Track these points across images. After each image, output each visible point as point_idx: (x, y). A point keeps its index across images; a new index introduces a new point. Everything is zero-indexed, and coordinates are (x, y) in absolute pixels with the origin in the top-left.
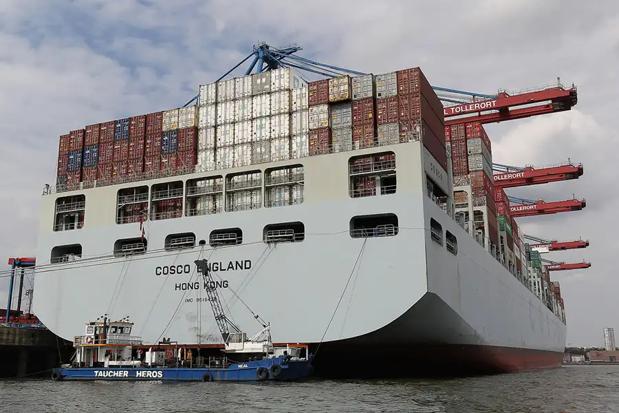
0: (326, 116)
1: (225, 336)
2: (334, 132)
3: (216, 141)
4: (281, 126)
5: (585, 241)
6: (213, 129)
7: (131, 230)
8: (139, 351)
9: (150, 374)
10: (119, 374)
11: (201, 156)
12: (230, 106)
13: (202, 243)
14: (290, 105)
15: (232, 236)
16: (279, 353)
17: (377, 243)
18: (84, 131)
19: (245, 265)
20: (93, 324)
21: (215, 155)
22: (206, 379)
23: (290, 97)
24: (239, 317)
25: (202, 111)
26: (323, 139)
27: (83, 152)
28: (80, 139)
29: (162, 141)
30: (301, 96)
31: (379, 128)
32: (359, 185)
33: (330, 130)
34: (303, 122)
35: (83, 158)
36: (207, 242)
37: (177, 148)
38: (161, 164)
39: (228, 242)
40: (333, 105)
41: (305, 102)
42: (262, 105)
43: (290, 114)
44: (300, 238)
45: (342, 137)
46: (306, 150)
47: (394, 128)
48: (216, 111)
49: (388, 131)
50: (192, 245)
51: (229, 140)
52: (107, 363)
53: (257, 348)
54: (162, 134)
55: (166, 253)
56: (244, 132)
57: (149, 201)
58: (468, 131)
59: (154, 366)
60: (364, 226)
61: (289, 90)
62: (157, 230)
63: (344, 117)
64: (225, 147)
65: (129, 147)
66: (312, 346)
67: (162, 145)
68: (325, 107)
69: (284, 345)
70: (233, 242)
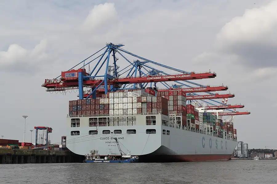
0: (141, 105)
1: (121, 154)
2: (143, 109)
3: (114, 108)
4: (130, 106)
5: (242, 105)
6: (113, 105)
7: (93, 128)
8: (103, 157)
9: (106, 161)
10: (100, 162)
11: (110, 111)
12: (117, 99)
13: (112, 133)
14: (132, 101)
15: (119, 131)
16: (133, 158)
17: (151, 135)
18: (77, 101)
19: (123, 138)
20: (92, 151)
21: (114, 111)
22: (119, 162)
23: (132, 99)
24: (124, 150)
25: (110, 99)
26: (140, 111)
27: (77, 106)
28: (76, 103)
29: (100, 106)
30: (135, 99)
31: (153, 109)
32: (148, 123)
33: (142, 108)
34: (135, 105)
35: (77, 108)
36: (113, 133)
37: (104, 109)
38: (100, 112)
39: (118, 133)
40: (142, 103)
41: (136, 101)
42: (125, 100)
43: (132, 103)
44: (135, 133)
45: (145, 110)
46: (136, 112)
47: (156, 109)
48: (114, 100)
49: (154, 110)
50: (109, 133)
51: (117, 108)
52: (96, 159)
53: (129, 156)
54: (100, 105)
55: (103, 135)
56: (121, 106)
57: (98, 121)
58: (178, 93)
59: (107, 160)
60: (149, 131)
61: (132, 97)
62: (100, 129)
63: (145, 106)
64: (116, 109)
65: (90, 107)
66: (139, 156)
67: (100, 107)
68: (141, 103)
69: (134, 156)
70: (119, 133)
